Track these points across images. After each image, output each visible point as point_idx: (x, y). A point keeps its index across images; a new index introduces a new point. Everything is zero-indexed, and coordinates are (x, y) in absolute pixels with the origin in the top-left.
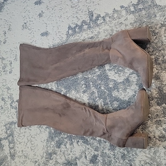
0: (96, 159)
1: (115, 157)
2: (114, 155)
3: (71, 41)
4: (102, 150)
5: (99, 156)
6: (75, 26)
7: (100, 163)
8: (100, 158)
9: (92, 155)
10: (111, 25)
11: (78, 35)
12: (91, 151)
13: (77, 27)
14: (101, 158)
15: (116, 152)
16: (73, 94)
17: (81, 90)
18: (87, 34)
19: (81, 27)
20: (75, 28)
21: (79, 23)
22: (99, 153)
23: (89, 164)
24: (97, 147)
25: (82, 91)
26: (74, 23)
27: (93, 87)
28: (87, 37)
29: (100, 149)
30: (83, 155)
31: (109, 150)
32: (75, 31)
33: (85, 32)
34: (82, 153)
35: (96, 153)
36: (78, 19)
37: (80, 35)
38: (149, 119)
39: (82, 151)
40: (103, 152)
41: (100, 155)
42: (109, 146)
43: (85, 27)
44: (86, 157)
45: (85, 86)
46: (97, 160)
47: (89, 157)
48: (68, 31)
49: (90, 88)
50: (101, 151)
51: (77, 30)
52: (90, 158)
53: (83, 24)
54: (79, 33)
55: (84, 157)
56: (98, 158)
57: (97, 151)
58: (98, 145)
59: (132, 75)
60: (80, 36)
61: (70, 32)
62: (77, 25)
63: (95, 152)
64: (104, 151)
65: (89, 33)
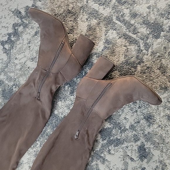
0: (145, 149)
1: (162, 127)
2: (159, 126)
3: (15, 55)
4: (143, 133)
5: (145, 143)
6: (8, 36)
7: (152, 150)
8: (148, 145)
9: (137, 149)
10: (47, 7)
11: (18, 42)
12: (132, 146)
13: (11, 36)
14: (149, 143)
15: (158, 121)
16: (62, 105)
17: (67, 94)
18: (28, 34)
19: (16, 33)
20: (9, 39)
21: (11, 31)
22: (142, 140)
23: (141, 163)
24: (135, 136)
25: (69, 93)
26: (5, 34)
27: (78, 80)
28: (30, 37)
29: (140, 135)
30: (127, 161)
31: (149, 126)
32: (11, 41)
33: (24, 34)
34: (124, 160)
35: (139, 143)
36: (6, 27)
37: (20, 41)
38: (161, 58)
39: (122, 157)
40: (146, 135)
41: (145, 141)
42: (146, 122)
43: (21, 29)
44: (132, 159)
45: (68, 85)
46: (147, 150)
47: (135, 156)
48: (4, 48)
49: (76, 83)
50: (142, 135)
51: (13, 39)
52: (137, 155)
53: (16, 28)
54: (18, 39)
55: (129, 161)
56: (145, 147)
57: (138, 140)
58: (134, 132)
59: (108, 33)
60: (22, 42)
61: (7, 46)
62: (9, 35)
63: (136, 144)
64: (146, 133)
65: (29, 31)
